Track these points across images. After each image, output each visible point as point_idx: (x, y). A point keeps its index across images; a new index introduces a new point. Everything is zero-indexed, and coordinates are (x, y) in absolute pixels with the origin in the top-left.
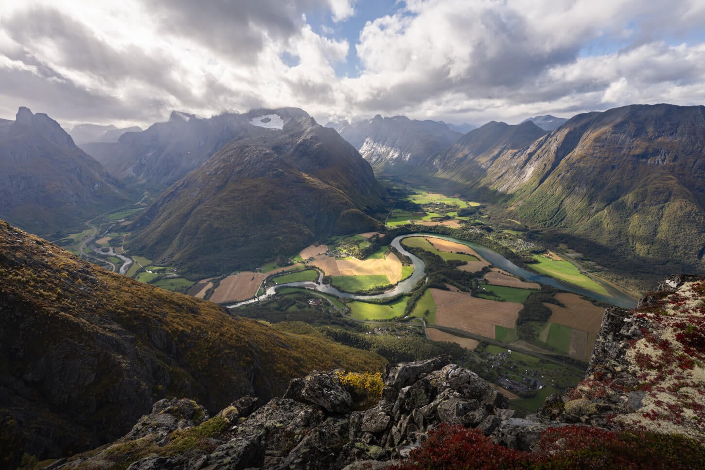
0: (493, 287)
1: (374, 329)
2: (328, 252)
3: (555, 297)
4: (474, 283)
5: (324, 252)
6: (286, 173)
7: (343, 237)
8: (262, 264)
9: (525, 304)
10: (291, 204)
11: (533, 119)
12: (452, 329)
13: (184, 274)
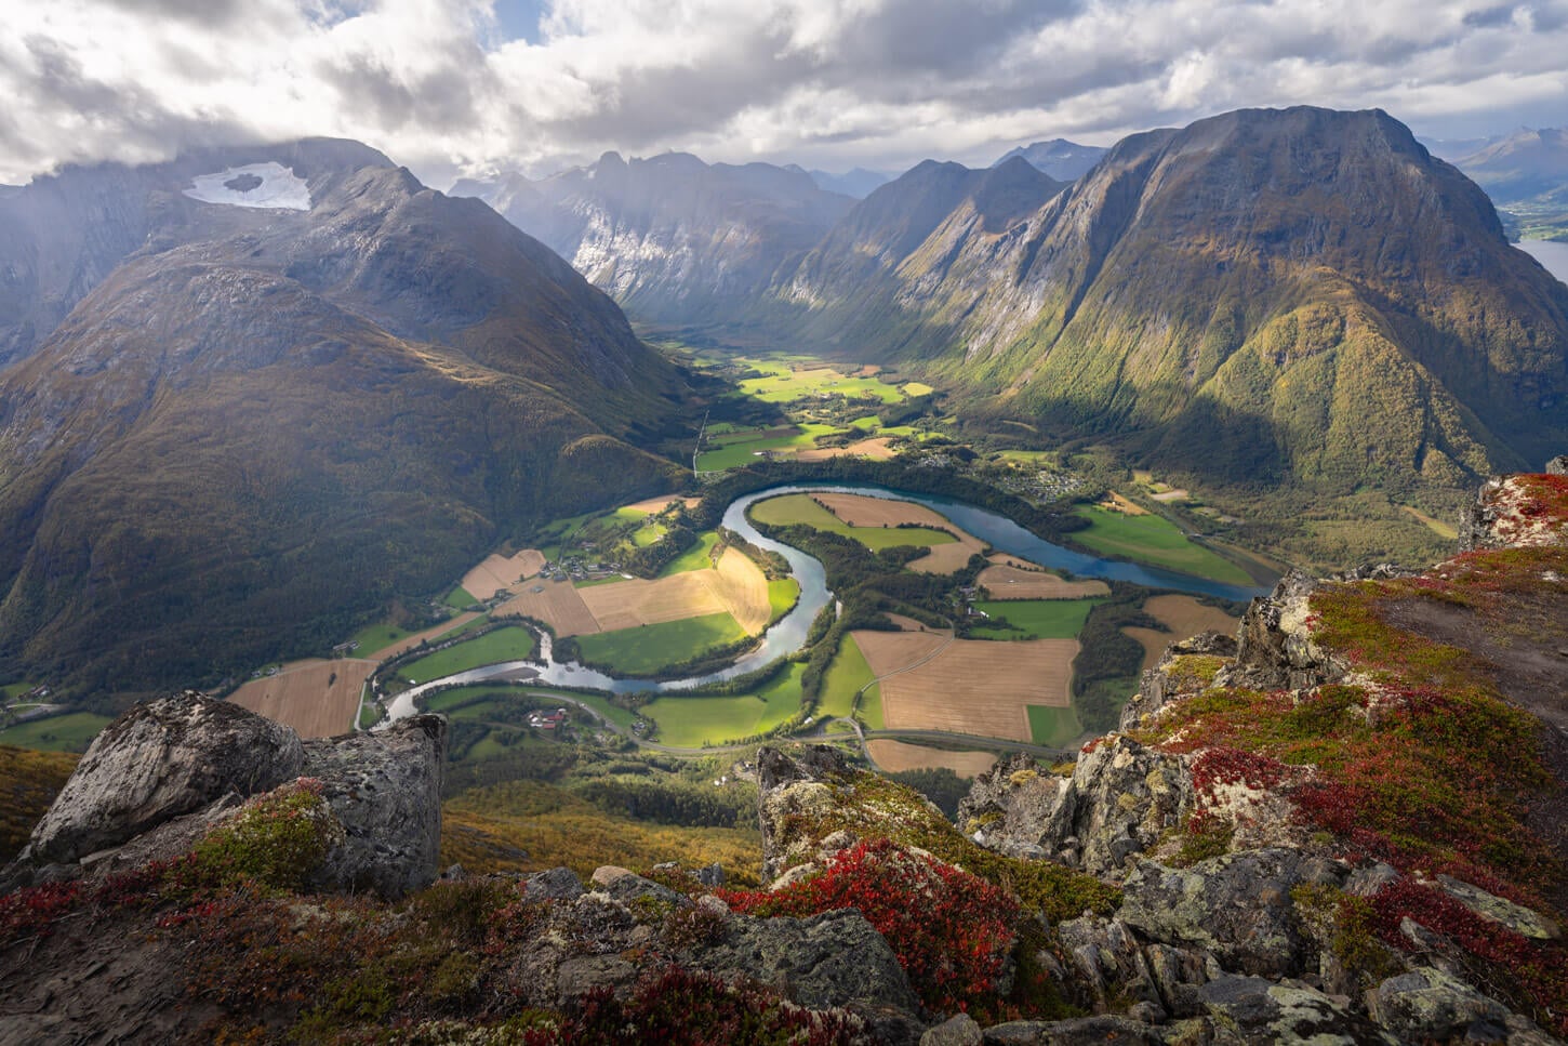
0: (1002, 604)
1: (732, 769)
2: (546, 567)
3: (1145, 610)
4: (955, 603)
5: (536, 570)
6: (354, 347)
7: (584, 518)
8: (347, 632)
9: (1083, 640)
10: (395, 439)
11: (1026, 151)
12: (928, 732)
13: (80, 699)
